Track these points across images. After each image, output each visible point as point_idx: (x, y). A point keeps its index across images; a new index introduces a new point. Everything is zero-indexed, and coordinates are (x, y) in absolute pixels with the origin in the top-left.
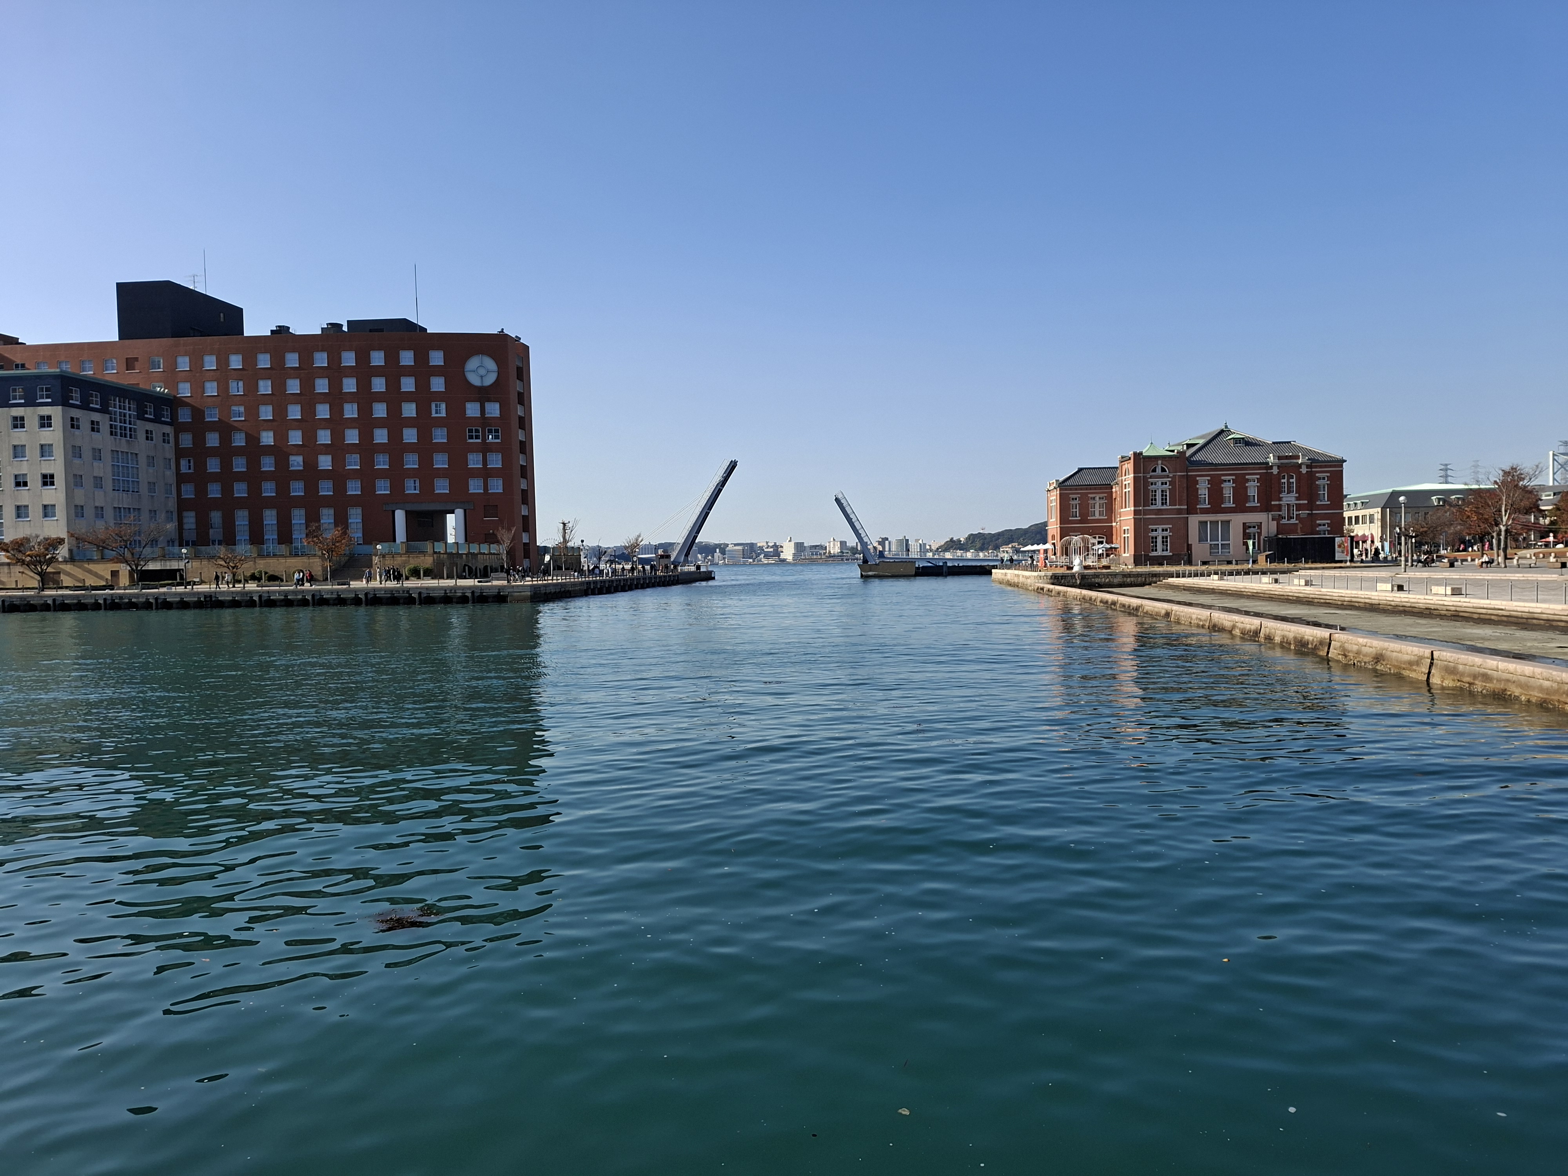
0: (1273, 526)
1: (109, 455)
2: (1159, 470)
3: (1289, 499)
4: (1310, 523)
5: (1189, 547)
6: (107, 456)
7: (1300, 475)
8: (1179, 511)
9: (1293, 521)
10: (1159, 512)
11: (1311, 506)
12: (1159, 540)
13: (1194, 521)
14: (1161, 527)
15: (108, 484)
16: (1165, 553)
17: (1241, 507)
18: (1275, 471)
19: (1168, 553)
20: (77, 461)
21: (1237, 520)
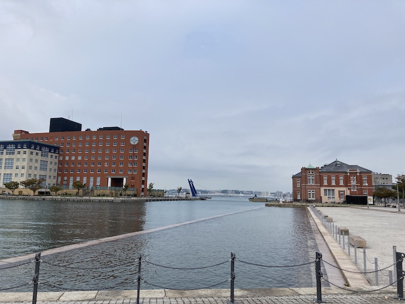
0: (349, 192)
1: (40, 161)
2: (311, 172)
3: (353, 183)
4: (361, 191)
5: (321, 197)
6: (39, 162)
7: (357, 176)
8: (318, 186)
9: (356, 190)
10: (311, 186)
11: (361, 185)
12: (311, 194)
13: (322, 189)
14: (311, 191)
15: (38, 168)
16: (313, 199)
17: (338, 185)
18: (349, 174)
19: (314, 199)
20: (31, 163)
21: (337, 189)
